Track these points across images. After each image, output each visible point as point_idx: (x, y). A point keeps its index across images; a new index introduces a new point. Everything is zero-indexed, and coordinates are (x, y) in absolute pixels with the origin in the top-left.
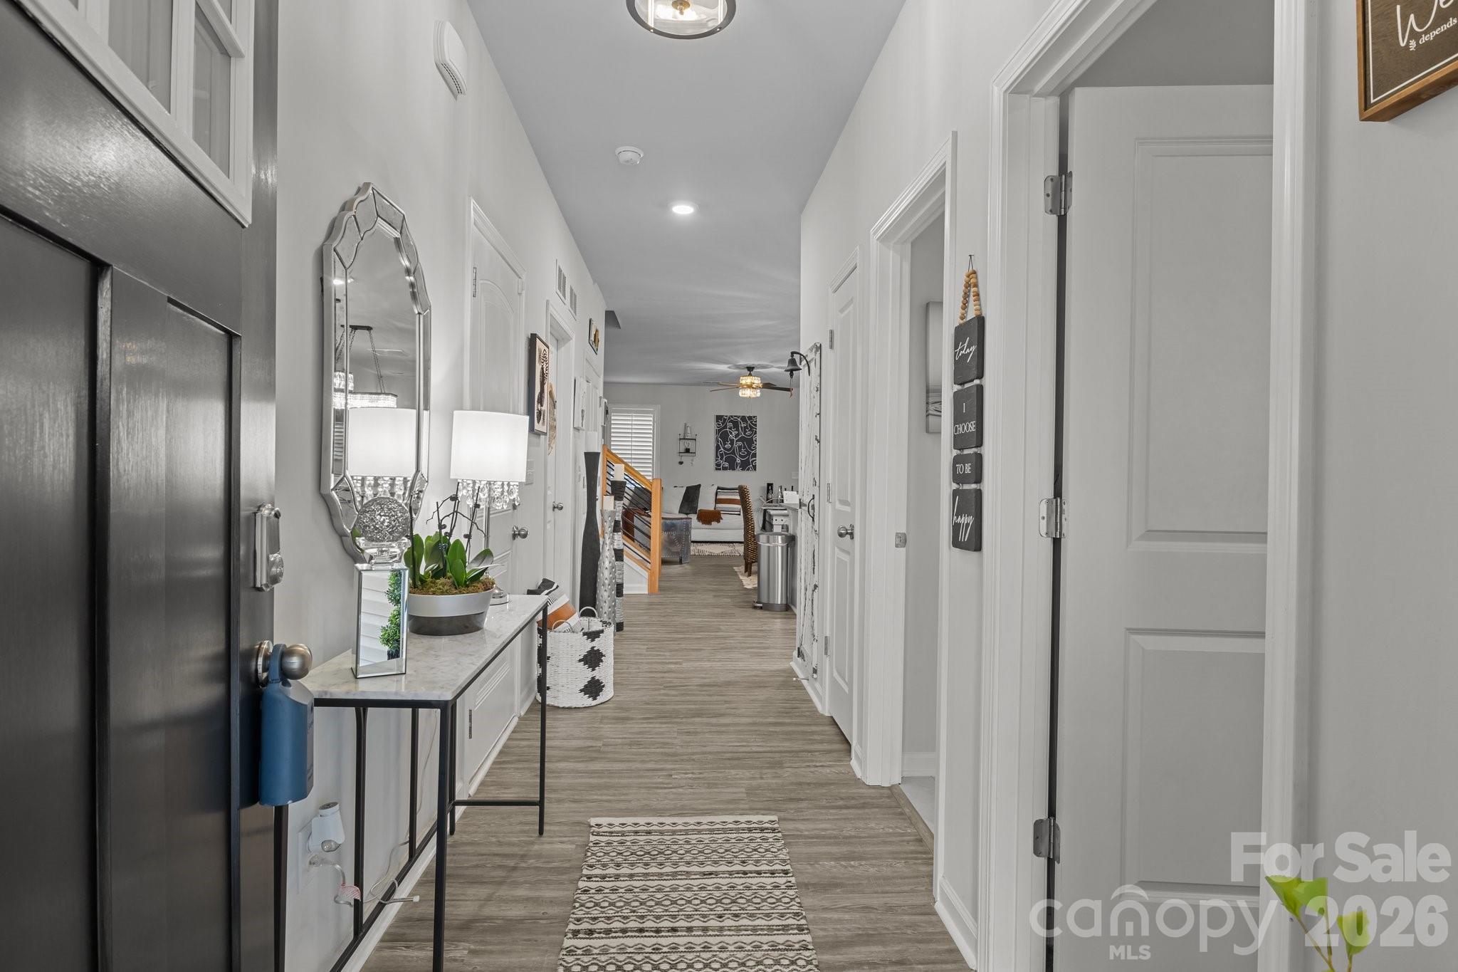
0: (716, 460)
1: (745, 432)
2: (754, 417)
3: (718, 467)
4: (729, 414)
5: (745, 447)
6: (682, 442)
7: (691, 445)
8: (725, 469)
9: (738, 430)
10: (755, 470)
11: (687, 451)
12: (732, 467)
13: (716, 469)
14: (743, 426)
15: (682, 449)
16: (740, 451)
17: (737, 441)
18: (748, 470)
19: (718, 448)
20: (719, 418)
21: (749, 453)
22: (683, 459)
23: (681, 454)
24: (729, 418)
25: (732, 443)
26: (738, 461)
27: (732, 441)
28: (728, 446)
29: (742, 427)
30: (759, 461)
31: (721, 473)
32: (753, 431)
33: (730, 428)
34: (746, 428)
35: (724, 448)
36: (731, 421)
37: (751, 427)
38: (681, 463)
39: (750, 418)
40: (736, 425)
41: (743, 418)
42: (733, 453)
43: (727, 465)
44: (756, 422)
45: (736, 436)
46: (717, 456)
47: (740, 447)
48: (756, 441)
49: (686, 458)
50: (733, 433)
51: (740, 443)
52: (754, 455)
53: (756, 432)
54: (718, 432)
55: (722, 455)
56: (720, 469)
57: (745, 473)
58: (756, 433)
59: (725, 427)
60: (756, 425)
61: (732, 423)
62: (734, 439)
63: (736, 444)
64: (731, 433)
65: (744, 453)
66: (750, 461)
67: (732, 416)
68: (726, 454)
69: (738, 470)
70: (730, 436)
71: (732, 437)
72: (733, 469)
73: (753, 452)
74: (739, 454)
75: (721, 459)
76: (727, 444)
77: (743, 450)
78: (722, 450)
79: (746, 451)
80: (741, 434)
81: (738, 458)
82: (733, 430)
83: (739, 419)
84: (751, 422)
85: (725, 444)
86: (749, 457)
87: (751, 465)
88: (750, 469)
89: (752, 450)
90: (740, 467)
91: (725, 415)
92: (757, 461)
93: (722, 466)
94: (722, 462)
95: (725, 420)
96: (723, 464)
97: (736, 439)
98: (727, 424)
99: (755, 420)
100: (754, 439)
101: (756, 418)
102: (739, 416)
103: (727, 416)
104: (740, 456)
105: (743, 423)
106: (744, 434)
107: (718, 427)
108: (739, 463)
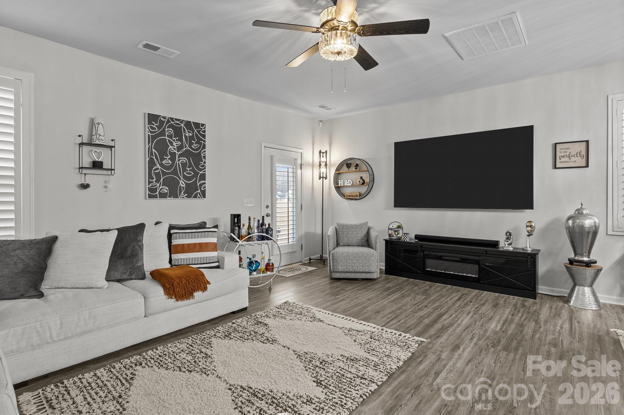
0: (150, 183)
1: (191, 144)
2: (203, 125)
3: (152, 193)
4: (168, 115)
5: (190, 166)
6: (86, 149)
7: (104, 156)
8: (163, 196)
9: (180, 140)
10: (205, 197)
11: (97, 165)
12: (174, 194)
13: (150, 196)
14: (187, 135)
15: (87, 162)
16: (184, 170)
17: (179, 156)
18: (195, 197)
19: (151, 163)
20: (152, 118)
21: (196, 174)
22: (88, 180)
23: (84, 171)
24: (168, 121)
25: (173, 159)
26: (182, 184)
27: (173, 155)
28: (167, 161)
29: (186, 137)
30: (209, 184)
31: (160, 201)
32: (200, 144)
33: (170, 136)
34: (192, 138)
35: (161, 165)
36: (171, 126)
37: (199, 139)
38: (85, 186)
39: (197, 125)
40: (178, 132)
41: (188, 124)
42: (175, 172)
43: (166, 190)
44: (204, 132)
45: (179, 148)
46: (150, 177)
47: (184, 165)
48: (204, 157)
49: (96, 177)
50: (174, 144)
51: (184, 159)
52: (203, 177)
53: (204, 145)
54: (151, 139)
55: (158, 175)
56: (155, 197)
57: (192, 201)
58: (204, 147)
59: (163, 133)
60: (204, 136)
61: (171, 130)
62: (177, 152)
63: (179, 161)
64: (172, 144)
65: (190, 174)
66: (198, 185)
67: (172, 119)
68: (164, 174)
69: (183, 198)
70: (171, 149)
71: (173, 149)
72: (176, 196)
73: (201, 172)
74: (183, 174)
75: (157, 181)
76: (167, 159)
77: (188, 169)
78: (159, 167)
79: (193, 170)
80: (186, 147)
81: (182, 180)
82: (174, 140)
83: (182, 125)
84: (198, 131)
85: (162, 159)
86: (196, 180)
87: (199, 191)
88: (199, 195)
89: (201, 170)
90: (184, 193)
91: (162, 115)
92: (206, 185)
93: (159, 192)
94: (159, 187)
95: (162, 123)
96: (161, 189)
97: (179, 153)
98: (166, 130)
99: (203, 130)
100: (202, 155)
101: (204, 127)
102: (183, 120)
103: (164, 118)
104: (185, 177)
105: (188, 132)
106: (190, 146)
107: (151, 132)
108: (183, 187)
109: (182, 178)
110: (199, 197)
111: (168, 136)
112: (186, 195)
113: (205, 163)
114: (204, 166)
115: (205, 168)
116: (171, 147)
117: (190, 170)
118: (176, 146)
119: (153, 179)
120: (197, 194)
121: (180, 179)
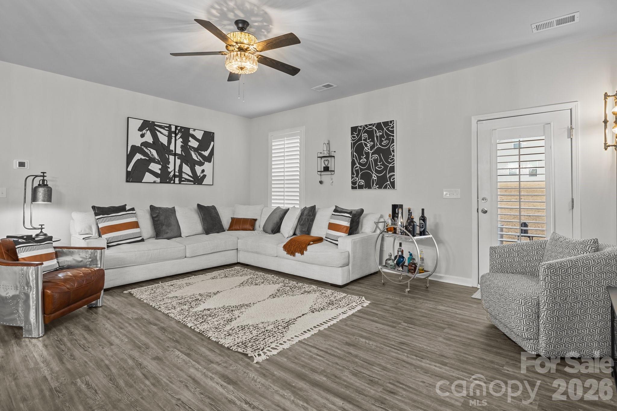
0: (352, 178)
2: (391, 122)
3: (354, 186)
4: (363, 124)
5: (381, 161)
7: (330, 163)
8: (361, 187)
9: (373, 141)
10: (394, 188)
11: (326, 169)
12: (368, 186)
13: (353, 188)
14: (378, 135)
15: (322, 168)
16: (376, 165)
17: (373, 154)
18: (385, 187)
19: (353, 163)
20: (353, 130)
21: (386, 167)
22: (323, 178)
23: (320, 173)
24: (364, 128)
25: (367, 158)
26: (374, 177)
27: (367, 155)
28: (363, 160)
29: (377, 137)
30: (399, 176)
31: (358, 192)
32: (389, 139)
33: (365, 140)
34: (382, 136)
35: (360, 164)
36: (366, 132)
37: (388, 135)
38: (321, 182)
39: (386, 124)
40: (371, 134)
41: (379, 126)
42: (369, 168)
43: (362, 182)
44: (393, 127)
45: (372, 148)
46: (353, 174)
47: (376, 161)
48: (393, 151)
49: (326, 177)
50: (368, 145)
51: (376, 156)
52: (392, 169)
53: (393, 139)
54: (353, 145)
55: (357, 171)
56: (356, 188)
57: (383, 191)
58: (393, 142)
59: (360, 139)
60: (392, 132)
61: (366, 134)
62: (370, 151)
63: (371, 158)
64: (366, 145)
65: (381, 167)
66: (388, 177)
67: (366, 126)
68: (362, 170)
69: (375, 188)
70: (366, 149)
71: (367, 150)
72: (370, 187)
73: (390, 165)
74: (375, 169)
75: (357, 176)
76: (363, 158)
77: (379, 164)
78: (358, 165)
79: (383, 164)
80: (377, 145)
81: (374, 174)
82: (368, 142)
83: (374, 128)
84: (388, 129)
85: (360, 159)
86: (386, 172)
87: (389, 182)
88: (388, 186)
89: (390, 163)
90: (376, 185)
91: (360, 125)
92: (395, 177)
93: (358, 184)
94: (358, 180)
95: (360, 130)
96: (360, 182)
97: (371, 152)
98: (363, 135)
99: (392, 126)
100: (391, 149)
101: (392, 123)
102: (375, 124)
103: (361, 127)
104: (377, 171)
105: (379, 132)
106: (380, 144)
107: (353, 140)
108: (375, 180)
109: (374, 172)
110: (389, 188)
111: (364, 140)
112: (378, 186)
113: (394, 156)
114: (393, 159)
115: (394, 161)
116: (366, 148)
117: (380, 165)
118: (369, 146)
119: (354, 174)
120: (386, 186)
121: (373, 173)
